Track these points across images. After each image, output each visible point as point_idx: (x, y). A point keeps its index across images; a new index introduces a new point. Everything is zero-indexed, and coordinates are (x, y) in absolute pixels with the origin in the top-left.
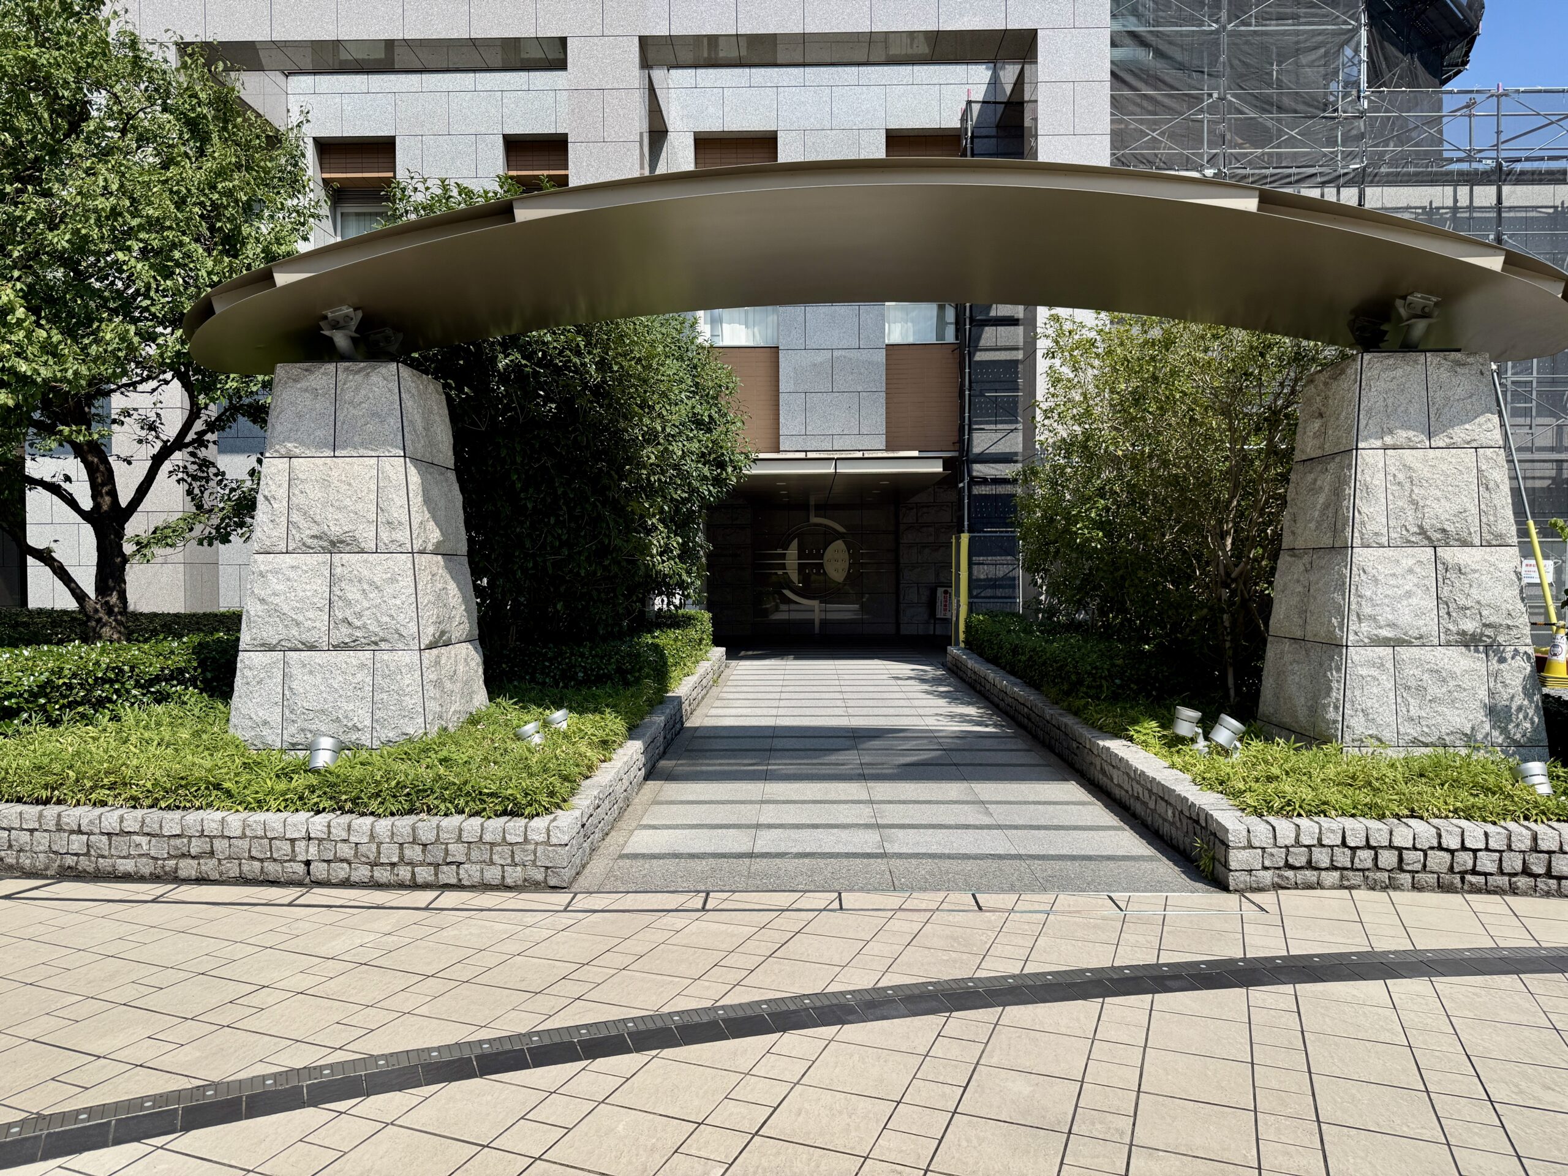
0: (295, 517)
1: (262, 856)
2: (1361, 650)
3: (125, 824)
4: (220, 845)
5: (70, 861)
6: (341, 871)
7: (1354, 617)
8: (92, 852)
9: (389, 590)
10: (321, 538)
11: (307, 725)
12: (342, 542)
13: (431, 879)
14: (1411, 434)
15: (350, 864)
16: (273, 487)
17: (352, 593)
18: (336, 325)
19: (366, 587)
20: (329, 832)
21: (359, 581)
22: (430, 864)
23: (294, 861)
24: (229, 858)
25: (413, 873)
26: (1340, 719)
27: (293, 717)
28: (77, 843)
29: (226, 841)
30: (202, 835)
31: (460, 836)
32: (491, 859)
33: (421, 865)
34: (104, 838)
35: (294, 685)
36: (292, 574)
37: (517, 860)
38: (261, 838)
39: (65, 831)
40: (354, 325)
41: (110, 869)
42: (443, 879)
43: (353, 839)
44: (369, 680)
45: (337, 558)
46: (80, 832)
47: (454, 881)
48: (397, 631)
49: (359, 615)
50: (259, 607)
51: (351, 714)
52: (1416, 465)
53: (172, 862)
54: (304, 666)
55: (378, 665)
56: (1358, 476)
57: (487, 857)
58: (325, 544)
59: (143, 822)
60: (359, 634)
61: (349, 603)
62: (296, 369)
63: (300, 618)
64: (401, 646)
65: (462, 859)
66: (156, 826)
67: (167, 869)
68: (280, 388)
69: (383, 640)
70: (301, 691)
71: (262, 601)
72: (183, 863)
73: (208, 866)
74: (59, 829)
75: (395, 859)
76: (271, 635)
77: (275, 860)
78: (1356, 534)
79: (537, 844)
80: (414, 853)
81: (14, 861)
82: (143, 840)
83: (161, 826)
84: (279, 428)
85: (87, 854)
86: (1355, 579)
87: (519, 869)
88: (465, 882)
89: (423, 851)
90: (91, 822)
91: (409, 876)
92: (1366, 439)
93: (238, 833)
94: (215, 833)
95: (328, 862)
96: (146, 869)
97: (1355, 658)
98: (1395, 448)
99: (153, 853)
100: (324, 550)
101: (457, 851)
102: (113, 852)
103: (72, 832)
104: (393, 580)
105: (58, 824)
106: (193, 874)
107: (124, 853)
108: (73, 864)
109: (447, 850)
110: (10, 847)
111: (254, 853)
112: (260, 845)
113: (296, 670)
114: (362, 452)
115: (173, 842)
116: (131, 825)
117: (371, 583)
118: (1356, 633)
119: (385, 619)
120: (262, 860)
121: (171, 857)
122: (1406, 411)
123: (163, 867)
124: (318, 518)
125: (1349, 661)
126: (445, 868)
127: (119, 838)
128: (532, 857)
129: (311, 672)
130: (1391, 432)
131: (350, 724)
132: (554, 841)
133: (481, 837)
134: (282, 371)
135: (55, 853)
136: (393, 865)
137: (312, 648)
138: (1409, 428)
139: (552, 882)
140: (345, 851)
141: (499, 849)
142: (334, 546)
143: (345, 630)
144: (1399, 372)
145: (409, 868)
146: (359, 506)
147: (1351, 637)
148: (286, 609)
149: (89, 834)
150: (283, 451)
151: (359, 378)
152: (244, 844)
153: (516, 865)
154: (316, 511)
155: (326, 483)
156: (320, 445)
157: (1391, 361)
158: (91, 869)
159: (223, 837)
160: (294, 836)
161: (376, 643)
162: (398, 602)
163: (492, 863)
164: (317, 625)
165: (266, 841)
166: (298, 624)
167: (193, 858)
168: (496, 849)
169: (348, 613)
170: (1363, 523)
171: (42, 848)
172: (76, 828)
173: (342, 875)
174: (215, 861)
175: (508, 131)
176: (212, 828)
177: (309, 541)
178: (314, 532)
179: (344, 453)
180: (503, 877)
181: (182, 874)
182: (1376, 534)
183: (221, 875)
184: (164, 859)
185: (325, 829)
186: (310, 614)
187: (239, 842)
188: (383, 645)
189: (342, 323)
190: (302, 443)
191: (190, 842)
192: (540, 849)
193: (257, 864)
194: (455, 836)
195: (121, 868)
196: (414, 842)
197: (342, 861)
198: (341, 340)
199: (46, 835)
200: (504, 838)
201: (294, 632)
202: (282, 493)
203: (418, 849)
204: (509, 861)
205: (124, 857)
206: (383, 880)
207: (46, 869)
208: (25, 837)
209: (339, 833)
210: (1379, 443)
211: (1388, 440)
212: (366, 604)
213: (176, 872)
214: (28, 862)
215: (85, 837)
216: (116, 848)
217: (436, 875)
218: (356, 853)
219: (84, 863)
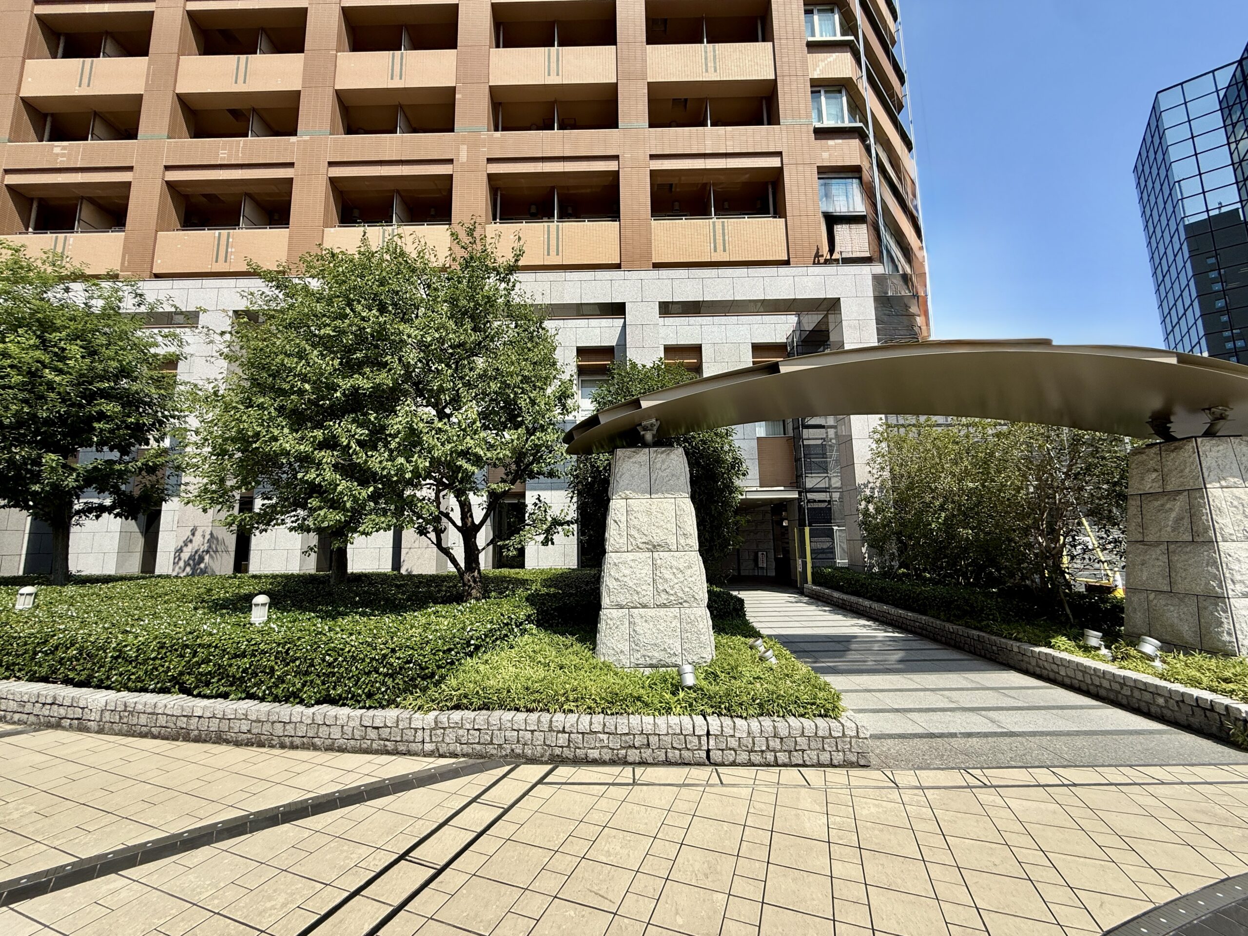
0: (633, 532)
1: (680, 747)
2: (1238, 600)
3: (593, 726)
4: (653, 740)
5: (558, 751)
6: (730, 756)
7: (1229, 581)
8: (572, 745)
9: (688, 572)
10: (647, 543)
11: (645, 653)
12: (659, 545)
13: (787, 761)
14: (1236, 480)
15: (735, 751)
16: (619, 515)
17: (668, 575)
18: (645, 429)
19: (675, 571)
20: (722, 730)
21: (671, 568)
22: (785, 751)
23: (701, 750)
24: (659, 748)
25: (776, 757)
26: (1235, 640)
27: (638, 648)
28: (563, 739)
29: (657, 737)
30: (642, 733)
31: (803, 732)
32: (823, 747)
33: (780, 751)
34: (580, 736)
35: (637, 629)
36: (633, 564)
37: (839, 747)
38: (679, 735)
39: (554, 731)
40: (655, 428)
41: (583, 756)
42: (795, 761)
43: (737, 735)
44: (678, 625)
45: (656, 555)
46: (564, 732)
47: (801, 762)
48: (693, 596)
49: (672, 588)
50: (615, 583)
51: (672, 646)
52: (1243, 496)
53: (623, 752)
54: (642, 617)
55: (683, 616)
56: (1211, 503)
57: (820, 746)
58: (650, 547)
59: (605, 725)
60: (672, 598)
61: (666, 581)
62: (628, 451)
63: (639, 590)
64: (695, 605)
65: (806, 747)
66: (613, 728)
67: (620, 756)
68: (621, 461)
69: (685, 601)
70: (642, 632)
71: (617, 580)
72: (630, 752)
73: (647, 754)
74: (551, 730)
75: (764, 748)
76: (622, 600)
77: (688, 749)
78: (1218, 534)
79: (851, 737)
80: (775, 744)
81: (521, 752)
82: (605, 737)
83: (616, 728)
84: (621, 483)
85: (568, 746)
86: (1224, 560)
87: (840, 754)
88: (808, 763)
89: (781, 742)
90: (572, 725)
91: (773, 759)
92: (1210, 483)
93: (665, 732)
94: (650, 732)
95: (722, 750)
96: (607, 755)
97: (1236, 605)
98: (1227, 487)
99: (611, 745)
100: (649, 550)
101: (802, 742)
102: (585, 745)
103: (559, 732)
104: (690, 567)
105: (550, 726)
106: (637, 759)
107: (592, 746)
108: (559, 753)
109: (796, 741)
110: (518, 742)
111: (675, 745)
112: (679, 739)
113: (638, 620)
114: (666, 495)
115: (623, 738)
116: (597, 727)
117: (678, 569)
118: (1233, 591)
119: (687, 589)
120: (680, 750)
121: (622, 748)
122: (1230, 468)
123: (617, 755)
124: (646, 532)
125: (1233, 608)
126: (795, 753)
127: (589, 736)
128: (848, 746)
129: (646, 621)
130: (1224, 479)
131: (672, 652)
132: (861, 735)
133: (816, 733)
134: (619, 452)
135: (547, 745)
136: (762, 751)
137: (644, 606)
138: (1234, 477)
139: (862, 762)
140: (733, 743)
141: (828, 740)
142: (654, 548)
143: (664, 596)
144: (1221, 448)
145: (773, 753)
146: (669, 525)
147: (1230, 593)
148: (631, 584)
149: (570, 733)
150: (623, 496)
151: (664, 456)
152: (668, 739)
153: (839, 751)
154: (644, 529)
155: (649, 513)
156: (643, 492)
157: (1214, 442)
158: (571, 757)
159: (655, 734)
160: (700, 734)
161: (681, 604)
162: (693, 579)
163: (824, 750)
164: (647, 593)
165: (682, 737)
166: (638, 593)
167: (636, 748)
168: (826, 741)
169: (666, 586)
170: (1221, 529)
171: (539, 743)
172: (561, 729)
173: (731, 759)
174: (650, 750)
175: (579, 345)
176: (648, 729)
177: (641, 546)
178: (643, 540)
179: (656, 496)
180: (831, 759)
181: (630, 759)
182: (1231, 534)
183: (654, 759)
184: (618, 750)
185: (720, 729)
186: (643, 587)
187: (665, 738)
188: (685, 605)
189: (650, 427)
190: (634, 491)
191: (634, 738)
192: (854, 740)
193: (677, 752)
194: (800, 732)
195: (591, 756)
196: (775, 736)
197: (730, 749)
198: (649, 436)
199: (542, 734)
200: (830, 733)
201: (636, 597)
202: (624, 519)
203: (778, 741)
204: (834, 749)
205: (592, 748)
206: (757, 762)
207: (542, 756)
208: (528, 735)
209: (728, 731)
210: (1218, 485)
211: (1223, 483)
212: (676, 581)
213: (626, 758)
214: (530, 752)
215: (567, 735)
216: (587, 742)
217: (790, 758)
218: (739, 744)
219: (567, 753)
